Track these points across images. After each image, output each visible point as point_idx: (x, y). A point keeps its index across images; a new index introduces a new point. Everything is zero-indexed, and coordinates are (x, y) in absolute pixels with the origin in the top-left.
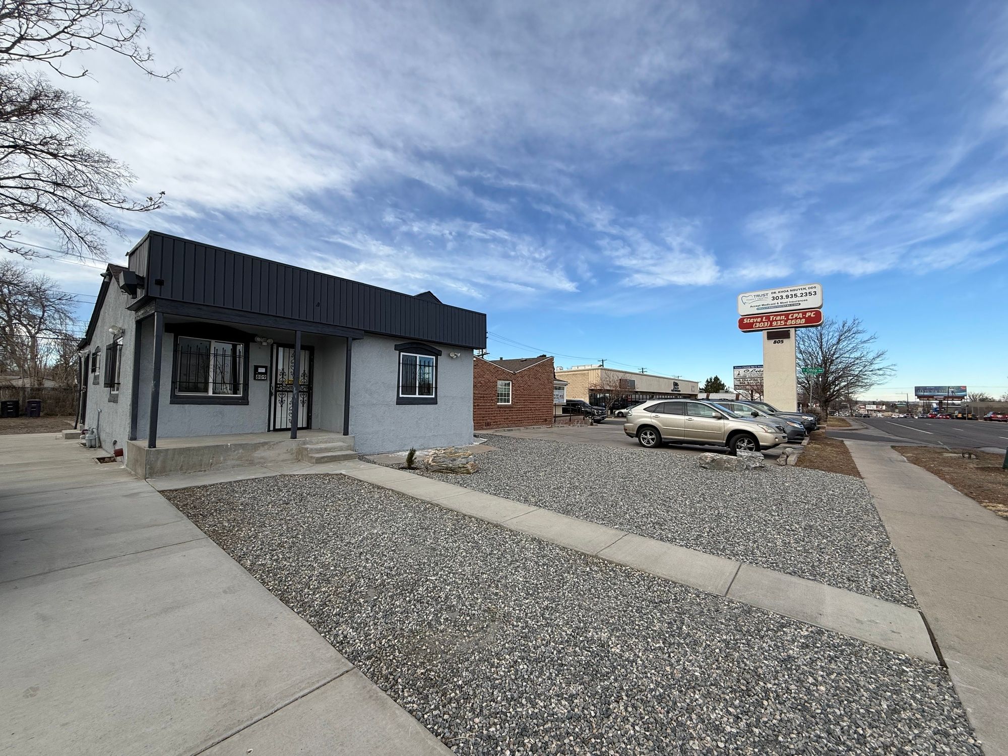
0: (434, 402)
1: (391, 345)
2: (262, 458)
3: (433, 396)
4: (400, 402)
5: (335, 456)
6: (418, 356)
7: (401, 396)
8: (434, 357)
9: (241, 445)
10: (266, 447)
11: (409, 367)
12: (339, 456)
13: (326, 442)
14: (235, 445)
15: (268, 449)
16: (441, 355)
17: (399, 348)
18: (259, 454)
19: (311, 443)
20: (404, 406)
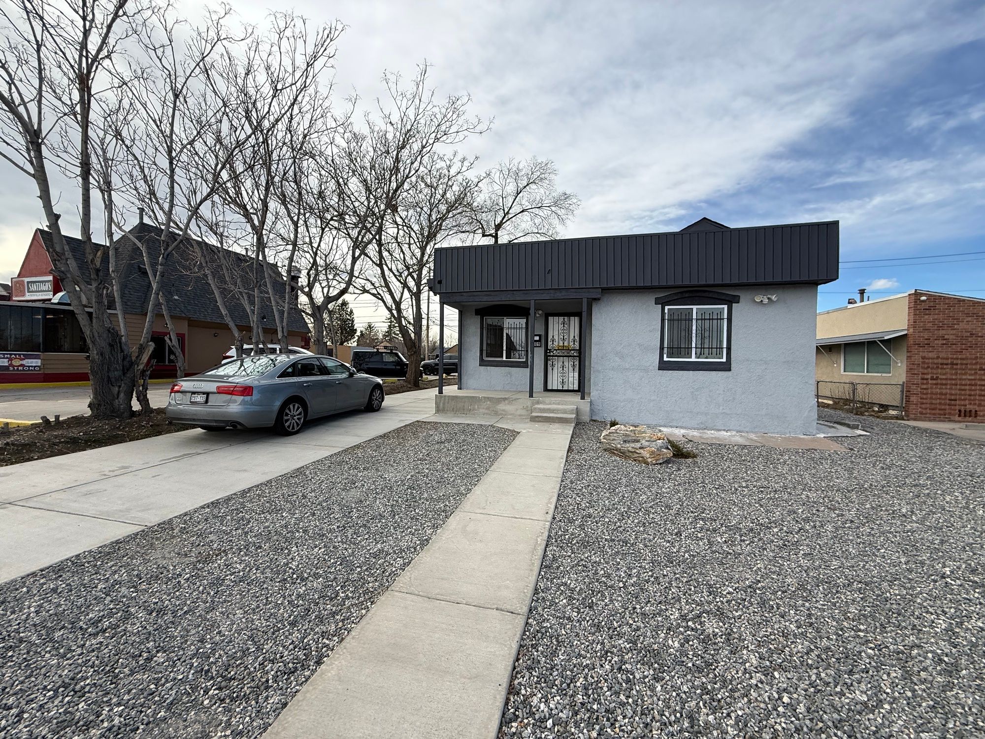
0: (726, 367)
1: (650, 299)
2: (503, 410)
3: (724, 360)
4: (664, 366)
5: (550, 418)
6: (695, 307)
7: (665, 359)
8: (726, 307)
9: (488, 398)
10: (507, 402)
11: (680, 324)
12: (553, 417)
13: (559, 404)
14: (485, 397)
15: (508, 404)
16: (738, 302)
17: (662, 302)
18: (502, 407)
19: (543, 403)
20: (670, 372)
